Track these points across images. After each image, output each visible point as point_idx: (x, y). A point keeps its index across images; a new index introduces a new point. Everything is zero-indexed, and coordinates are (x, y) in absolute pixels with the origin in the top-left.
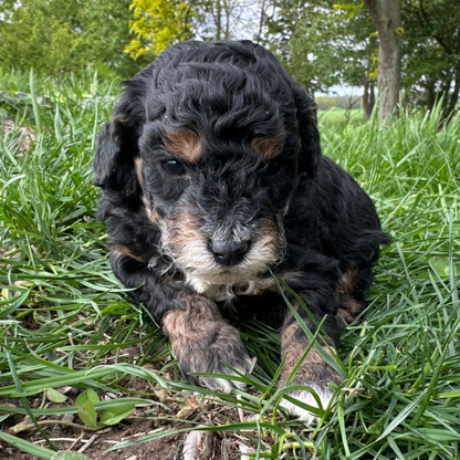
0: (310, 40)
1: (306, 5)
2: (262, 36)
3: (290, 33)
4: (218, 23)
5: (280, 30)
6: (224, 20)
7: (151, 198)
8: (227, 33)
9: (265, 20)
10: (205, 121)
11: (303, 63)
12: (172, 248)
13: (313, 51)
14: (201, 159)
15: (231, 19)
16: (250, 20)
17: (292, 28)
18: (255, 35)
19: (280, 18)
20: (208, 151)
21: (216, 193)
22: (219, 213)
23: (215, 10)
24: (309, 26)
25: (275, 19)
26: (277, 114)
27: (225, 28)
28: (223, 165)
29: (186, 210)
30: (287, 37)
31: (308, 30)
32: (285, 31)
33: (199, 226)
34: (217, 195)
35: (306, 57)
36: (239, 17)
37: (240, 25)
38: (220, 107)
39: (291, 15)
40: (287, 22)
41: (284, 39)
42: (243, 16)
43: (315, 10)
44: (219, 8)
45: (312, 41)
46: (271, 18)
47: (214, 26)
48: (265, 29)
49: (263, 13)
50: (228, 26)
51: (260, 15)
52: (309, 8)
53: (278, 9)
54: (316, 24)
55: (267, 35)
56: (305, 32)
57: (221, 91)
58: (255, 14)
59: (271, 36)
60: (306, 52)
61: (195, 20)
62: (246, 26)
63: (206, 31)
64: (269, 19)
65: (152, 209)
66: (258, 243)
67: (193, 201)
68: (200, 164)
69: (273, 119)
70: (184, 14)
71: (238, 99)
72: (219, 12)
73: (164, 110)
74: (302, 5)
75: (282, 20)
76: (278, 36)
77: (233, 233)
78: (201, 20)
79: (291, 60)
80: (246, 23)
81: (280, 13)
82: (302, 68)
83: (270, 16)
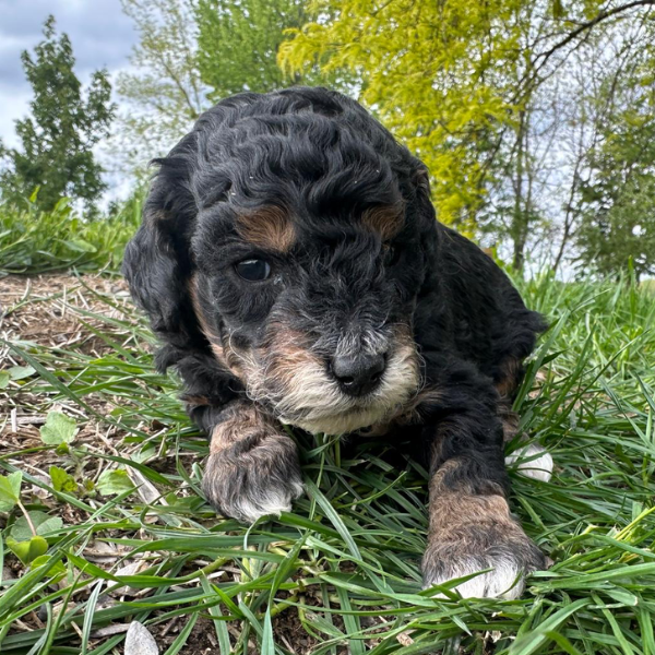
0: (638, 208)
1: (634, 166)
2: (574, 205)
3: (611, 201)
4: (518, 191)
5: (597, 197)
6: (525, 187)
7: (221, 325)
8: (528, 203)
9: (578, 185)
10: (295, 192)
11: (627, 238)
12: (271, 386)
13: (640, 223)
14: (297, 245)
15: (535, 184)
16: (559, 185)
17: (614, 196)
18: (564, 204)
19: (599, 182)
20: (307, 232)
21: (329, 292)
22: (338, 319)
23: (515, 174)
24: (637, 191)
25: (591, 183)
26: (390, 175)
27: (526, 197)
28: (332, 252)
29: (284, 326)
30: (606, 206)
31: (636, 197)
32: (604, 199)
33: (311, 344)
34: (330, 295)
35: (630, 230)
36: (544, 183)
37: (546, 192)
38: (311, 170)
39: (613, 179)
40: (606, 187)
41: (602, 208)
42: (550, 180)
43: (646, 172)
44: (520, 171)
45: (641, 211)
46: (587, 182)
47: (512, 194)
48: (578, 197)
49: (576, 177)
50: (529, 194)
51: (572, 179)
52: (637, 169)
53: (596, 171)
54: (646, 189)
55: (580, 204)
56: (631, 199)
57: (309, 147)
58: (565, 178)
59: (585, 205)
60: (631, 225)
61: (489, 186)
62: (553, 193)
63: (504, 199)
64: (583, 183)
65: (223, 342)
66: (397, 357)
67: (294, 310)
68: (297, 254)
69: (386, 181)
70: (478, 178)
71: (334, 157)
72: (519, 176)
73: (228, 186)
74: (629, 165)
75: (600, 185)
76: (595, 205)
77: (364, 343)
78: (497, 185)
79: (610, 235)
80: (553, 188)
81: (600, 176)
82: (625, 245)
83: (585, 179)
